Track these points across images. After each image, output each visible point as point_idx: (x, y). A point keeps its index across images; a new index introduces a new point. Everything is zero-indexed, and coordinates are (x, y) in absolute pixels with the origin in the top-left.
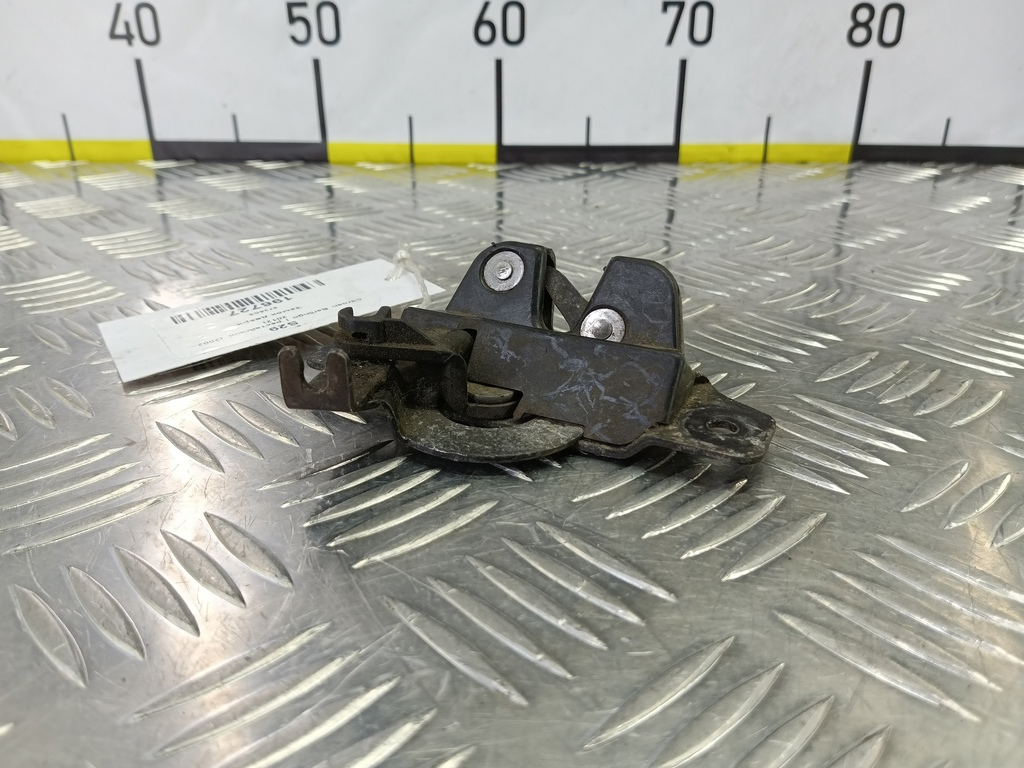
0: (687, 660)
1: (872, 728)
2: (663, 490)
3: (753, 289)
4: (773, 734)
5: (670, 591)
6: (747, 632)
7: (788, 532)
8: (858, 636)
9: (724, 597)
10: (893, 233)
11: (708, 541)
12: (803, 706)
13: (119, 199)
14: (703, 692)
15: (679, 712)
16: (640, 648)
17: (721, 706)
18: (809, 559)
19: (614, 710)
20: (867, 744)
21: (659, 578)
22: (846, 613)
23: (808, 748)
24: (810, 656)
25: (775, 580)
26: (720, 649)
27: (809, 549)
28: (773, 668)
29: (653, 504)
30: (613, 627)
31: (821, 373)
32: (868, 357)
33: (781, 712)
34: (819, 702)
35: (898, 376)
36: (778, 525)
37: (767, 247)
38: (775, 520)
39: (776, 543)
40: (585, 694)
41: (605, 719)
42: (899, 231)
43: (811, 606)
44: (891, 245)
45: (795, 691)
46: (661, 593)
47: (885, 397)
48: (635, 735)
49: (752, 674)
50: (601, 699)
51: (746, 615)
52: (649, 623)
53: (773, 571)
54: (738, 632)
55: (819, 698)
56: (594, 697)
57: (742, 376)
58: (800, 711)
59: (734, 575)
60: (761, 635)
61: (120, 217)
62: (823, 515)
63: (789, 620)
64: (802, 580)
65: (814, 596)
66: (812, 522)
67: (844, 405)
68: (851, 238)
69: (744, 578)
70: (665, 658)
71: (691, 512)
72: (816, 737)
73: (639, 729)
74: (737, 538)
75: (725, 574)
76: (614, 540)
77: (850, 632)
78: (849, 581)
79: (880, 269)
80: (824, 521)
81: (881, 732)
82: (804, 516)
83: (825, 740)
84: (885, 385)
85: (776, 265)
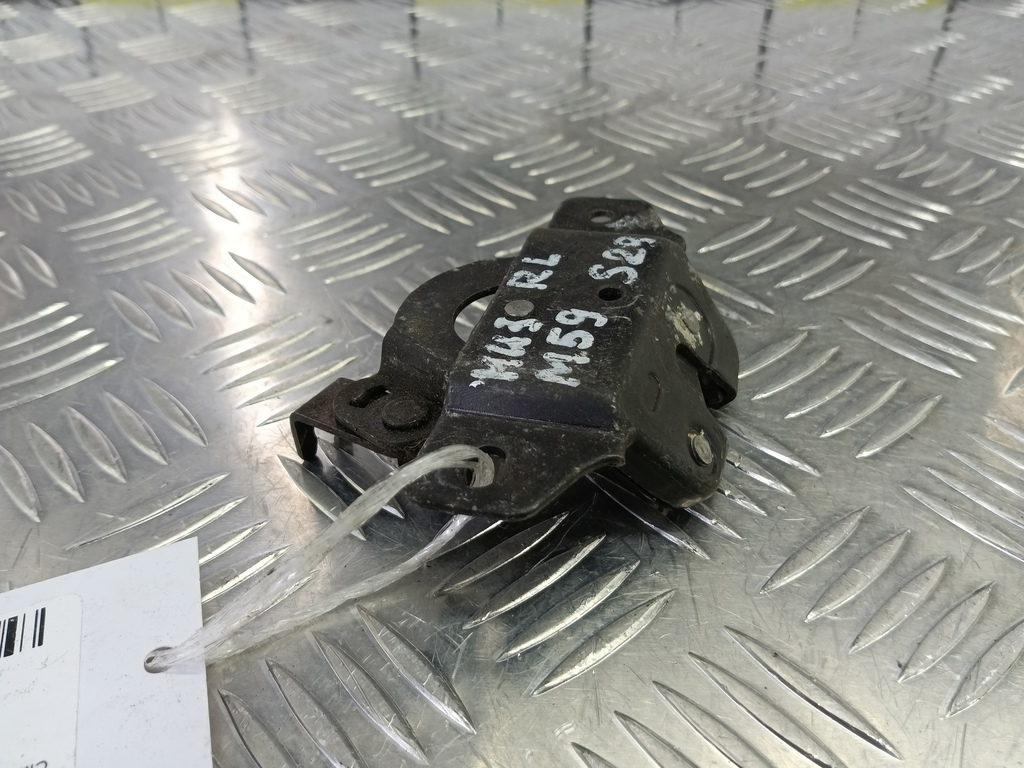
0: (834, 526)
1: (980, 583)
2: (799, 372)
3: (866, 151)
4: (904, 586)
5: (814, 467)
6: (879, 503)
7: (910, 414)
8: (969, 507)
9: (859, 472)
10: (999, 83)
11: (843, 421)
12: (926, 566)
13: (218, 37)
14: (846, 551)
15: (829, 568)
16: (793, 515)
17: (862, 564)
18: (928, 439)
19: (779, 565)
20: (977, 596)
21: (804, 455)
22: (960, 487)
23: (931, 598)
24: (931, 524)
25: (901, 458)
26: (859, 517)
27: (927, 429)
28: (902, 533)
29: (792, 387)
30: (769, 497)
31: (934, 250)
32: (976, 234)
33: (910, 569)
34: (939, 562)
35: (1004, 254)
36: (900, 407)
37: (876, 99)
38: (899, 402)
39: (900, 424)
40: (752, 552)
41: (773, 572)
42: (1006, 81)
43: (930, 481)
44: (997, 98)
45: (920, 554)
46: (807, 468)
47: (991, 278)
48: (797, 585)
49: (885, 538)
50: (767, 557)
51: (878, 488)
52: (798, 495)
53: (898, 450)
54: (872, 502)
55: (939, 558)
56: (761, 554)
57: (861, 252)
58: (924, 568)
59: (865, 454)
60: (891, 506)
61: (228, 60)
62: (938, 398)
63: (913, 492)
64: (924, 458)
65: (933, 472)
66: (929, 405)
67: (957, 285)
68: (957, 90)
69: (874, 457)
70: (814, 523)
71: (827, 394)
72: (937, 589)
73: (798, 580)
74: (868, 419)
75: (859, 452)
76: (761, 420)
77: (963, 503)
78: (961, 458)
79: (986, 130)
80: (939, 405)
81: (988, 586)
82: (924, 399)
83: (944, 591)
84: (990, 265)
85: (885, 122)
